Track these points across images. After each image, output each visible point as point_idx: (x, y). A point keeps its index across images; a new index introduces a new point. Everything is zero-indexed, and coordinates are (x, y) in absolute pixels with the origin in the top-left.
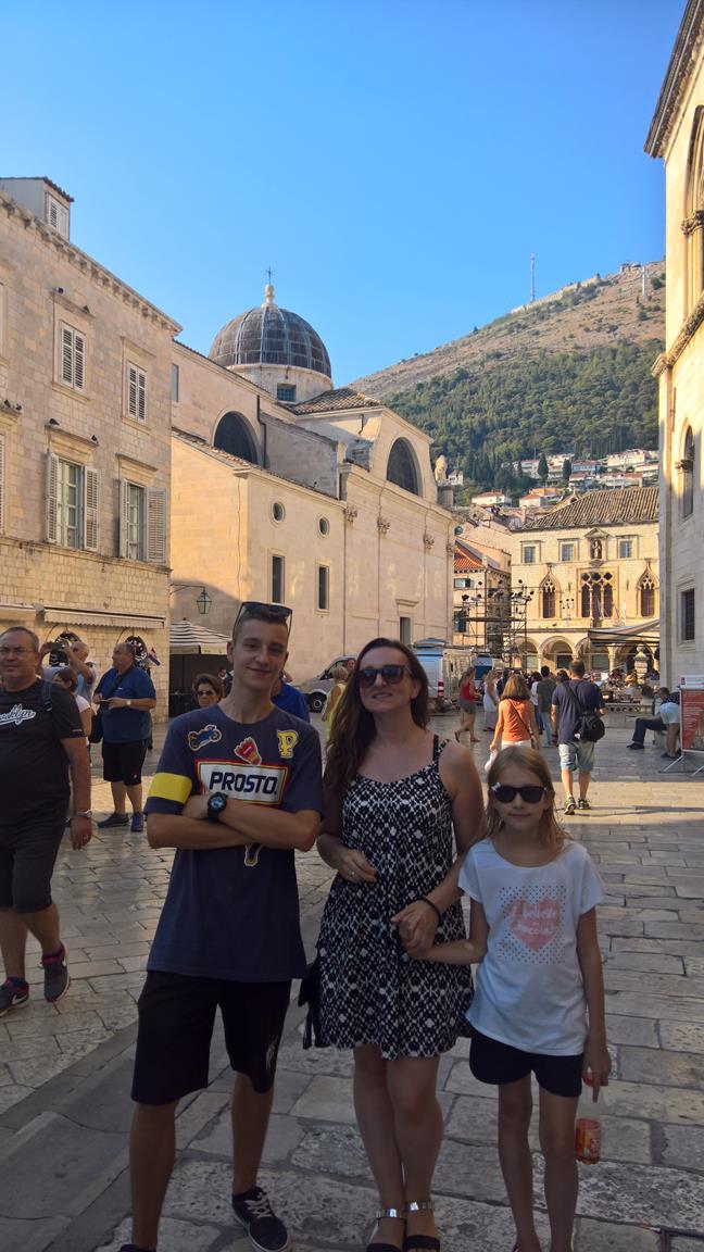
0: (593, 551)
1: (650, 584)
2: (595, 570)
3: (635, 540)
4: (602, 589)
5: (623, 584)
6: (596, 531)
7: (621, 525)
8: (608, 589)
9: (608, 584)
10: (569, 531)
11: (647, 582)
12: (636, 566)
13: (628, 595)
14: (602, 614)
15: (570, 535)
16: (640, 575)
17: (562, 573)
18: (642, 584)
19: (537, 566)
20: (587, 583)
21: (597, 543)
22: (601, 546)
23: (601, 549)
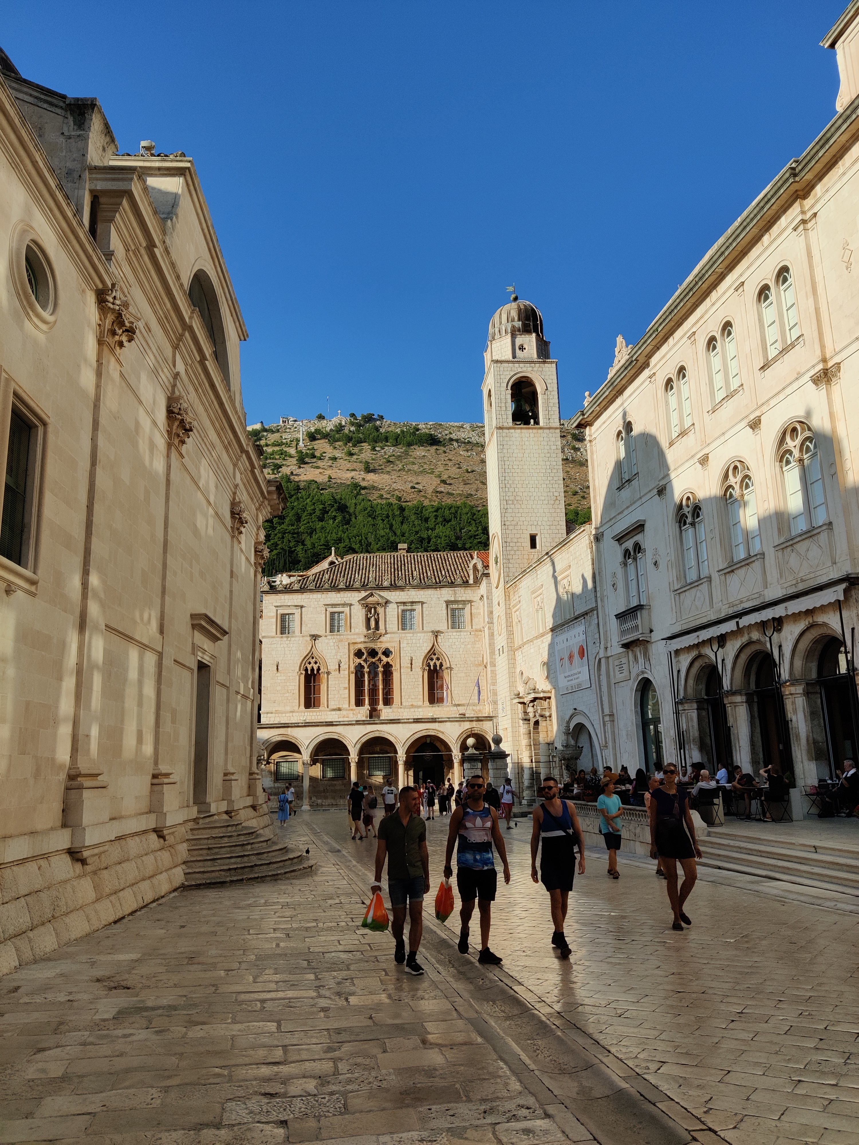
0: (368, 620)
1: (438, 664)
2: (372, 645)
3: (418, 607)
4: (381, 669)
5: (406, 662)
6: (372, 595)
7: (401, 588)
8: (388, 667)
9: (388, 663)
10: (338, 595)
11: (434, 661)
12: (421, 640)
13: (412, 677)
14: (381, 702)
15: (340, 599)
16: (426, 651)
17: (329, 648)
18: (429, 663)
19: (297, 639)
20: (362, 662)
21: (373, 610)
22: (378, 614)
23: (379, 618)
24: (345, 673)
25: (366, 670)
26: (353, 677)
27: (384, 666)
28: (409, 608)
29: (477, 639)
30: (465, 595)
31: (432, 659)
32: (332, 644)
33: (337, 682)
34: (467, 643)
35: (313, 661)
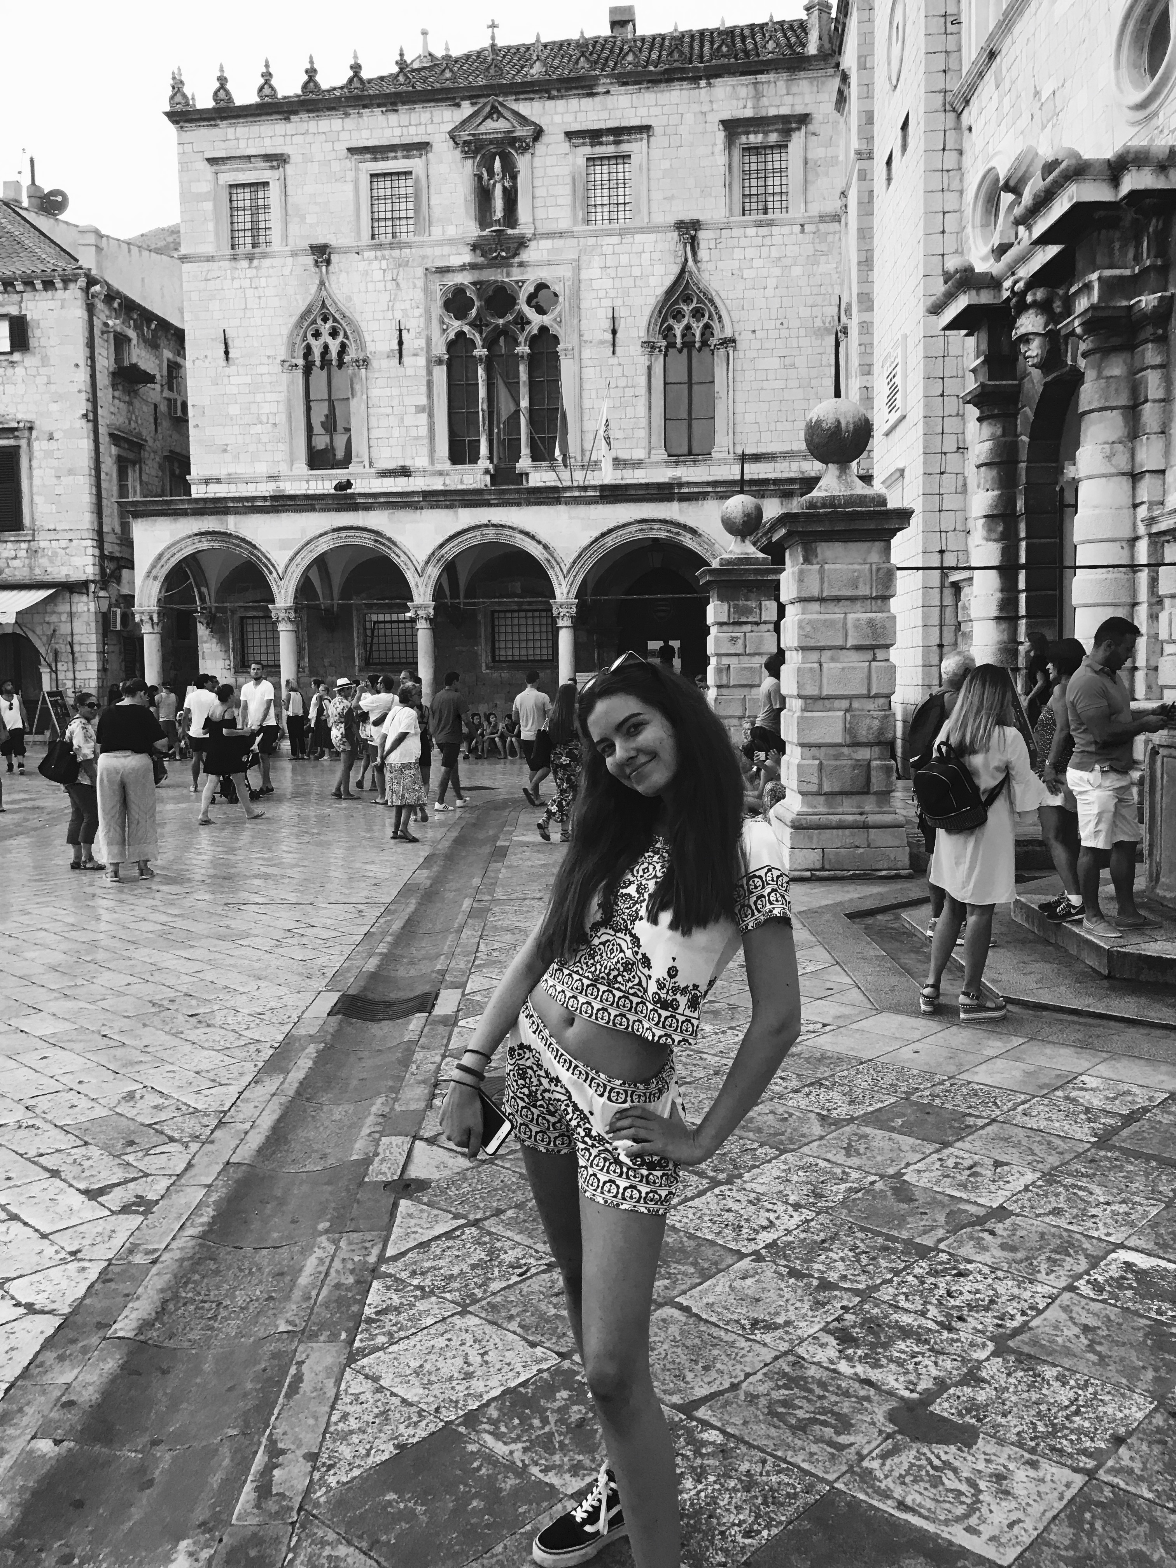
0: (483, 195)
1: (697, 328)
2: (495, 276)
3: (637, 148)
4: (523, 347)
5: (596, 326)
6: (494, 112)
7: (585, 88)
8: (545, 345)
9: (544, 329)
10: (393, 118)
11: (685, 322)
12: (646, 257)
13: (617, 372)
14: (525, 451)
15: (398, 132)
16: (661, 290)
17: (371, 286)
18: (670, 328)
19: (276, 262)
20: (466, 329)
21: (497, 164)
22: (514, 177)
23: (515, 188)
24: (416, 363)
25: (480, 352)
26: (441, 374)
27: (533, 341)
28: (610, 150)
29: (824, 247)
30: (788, 100)
31: (678, 315)
32: (378, 275)
33: (395, 392)
34: (787, 262)
35: (325, 328)
